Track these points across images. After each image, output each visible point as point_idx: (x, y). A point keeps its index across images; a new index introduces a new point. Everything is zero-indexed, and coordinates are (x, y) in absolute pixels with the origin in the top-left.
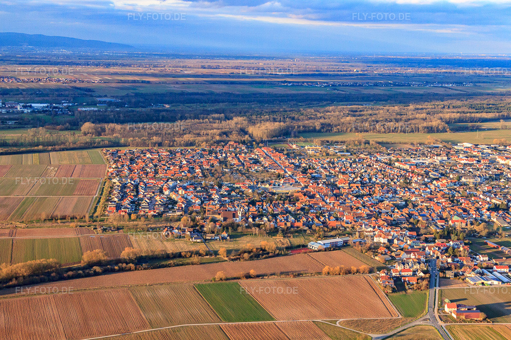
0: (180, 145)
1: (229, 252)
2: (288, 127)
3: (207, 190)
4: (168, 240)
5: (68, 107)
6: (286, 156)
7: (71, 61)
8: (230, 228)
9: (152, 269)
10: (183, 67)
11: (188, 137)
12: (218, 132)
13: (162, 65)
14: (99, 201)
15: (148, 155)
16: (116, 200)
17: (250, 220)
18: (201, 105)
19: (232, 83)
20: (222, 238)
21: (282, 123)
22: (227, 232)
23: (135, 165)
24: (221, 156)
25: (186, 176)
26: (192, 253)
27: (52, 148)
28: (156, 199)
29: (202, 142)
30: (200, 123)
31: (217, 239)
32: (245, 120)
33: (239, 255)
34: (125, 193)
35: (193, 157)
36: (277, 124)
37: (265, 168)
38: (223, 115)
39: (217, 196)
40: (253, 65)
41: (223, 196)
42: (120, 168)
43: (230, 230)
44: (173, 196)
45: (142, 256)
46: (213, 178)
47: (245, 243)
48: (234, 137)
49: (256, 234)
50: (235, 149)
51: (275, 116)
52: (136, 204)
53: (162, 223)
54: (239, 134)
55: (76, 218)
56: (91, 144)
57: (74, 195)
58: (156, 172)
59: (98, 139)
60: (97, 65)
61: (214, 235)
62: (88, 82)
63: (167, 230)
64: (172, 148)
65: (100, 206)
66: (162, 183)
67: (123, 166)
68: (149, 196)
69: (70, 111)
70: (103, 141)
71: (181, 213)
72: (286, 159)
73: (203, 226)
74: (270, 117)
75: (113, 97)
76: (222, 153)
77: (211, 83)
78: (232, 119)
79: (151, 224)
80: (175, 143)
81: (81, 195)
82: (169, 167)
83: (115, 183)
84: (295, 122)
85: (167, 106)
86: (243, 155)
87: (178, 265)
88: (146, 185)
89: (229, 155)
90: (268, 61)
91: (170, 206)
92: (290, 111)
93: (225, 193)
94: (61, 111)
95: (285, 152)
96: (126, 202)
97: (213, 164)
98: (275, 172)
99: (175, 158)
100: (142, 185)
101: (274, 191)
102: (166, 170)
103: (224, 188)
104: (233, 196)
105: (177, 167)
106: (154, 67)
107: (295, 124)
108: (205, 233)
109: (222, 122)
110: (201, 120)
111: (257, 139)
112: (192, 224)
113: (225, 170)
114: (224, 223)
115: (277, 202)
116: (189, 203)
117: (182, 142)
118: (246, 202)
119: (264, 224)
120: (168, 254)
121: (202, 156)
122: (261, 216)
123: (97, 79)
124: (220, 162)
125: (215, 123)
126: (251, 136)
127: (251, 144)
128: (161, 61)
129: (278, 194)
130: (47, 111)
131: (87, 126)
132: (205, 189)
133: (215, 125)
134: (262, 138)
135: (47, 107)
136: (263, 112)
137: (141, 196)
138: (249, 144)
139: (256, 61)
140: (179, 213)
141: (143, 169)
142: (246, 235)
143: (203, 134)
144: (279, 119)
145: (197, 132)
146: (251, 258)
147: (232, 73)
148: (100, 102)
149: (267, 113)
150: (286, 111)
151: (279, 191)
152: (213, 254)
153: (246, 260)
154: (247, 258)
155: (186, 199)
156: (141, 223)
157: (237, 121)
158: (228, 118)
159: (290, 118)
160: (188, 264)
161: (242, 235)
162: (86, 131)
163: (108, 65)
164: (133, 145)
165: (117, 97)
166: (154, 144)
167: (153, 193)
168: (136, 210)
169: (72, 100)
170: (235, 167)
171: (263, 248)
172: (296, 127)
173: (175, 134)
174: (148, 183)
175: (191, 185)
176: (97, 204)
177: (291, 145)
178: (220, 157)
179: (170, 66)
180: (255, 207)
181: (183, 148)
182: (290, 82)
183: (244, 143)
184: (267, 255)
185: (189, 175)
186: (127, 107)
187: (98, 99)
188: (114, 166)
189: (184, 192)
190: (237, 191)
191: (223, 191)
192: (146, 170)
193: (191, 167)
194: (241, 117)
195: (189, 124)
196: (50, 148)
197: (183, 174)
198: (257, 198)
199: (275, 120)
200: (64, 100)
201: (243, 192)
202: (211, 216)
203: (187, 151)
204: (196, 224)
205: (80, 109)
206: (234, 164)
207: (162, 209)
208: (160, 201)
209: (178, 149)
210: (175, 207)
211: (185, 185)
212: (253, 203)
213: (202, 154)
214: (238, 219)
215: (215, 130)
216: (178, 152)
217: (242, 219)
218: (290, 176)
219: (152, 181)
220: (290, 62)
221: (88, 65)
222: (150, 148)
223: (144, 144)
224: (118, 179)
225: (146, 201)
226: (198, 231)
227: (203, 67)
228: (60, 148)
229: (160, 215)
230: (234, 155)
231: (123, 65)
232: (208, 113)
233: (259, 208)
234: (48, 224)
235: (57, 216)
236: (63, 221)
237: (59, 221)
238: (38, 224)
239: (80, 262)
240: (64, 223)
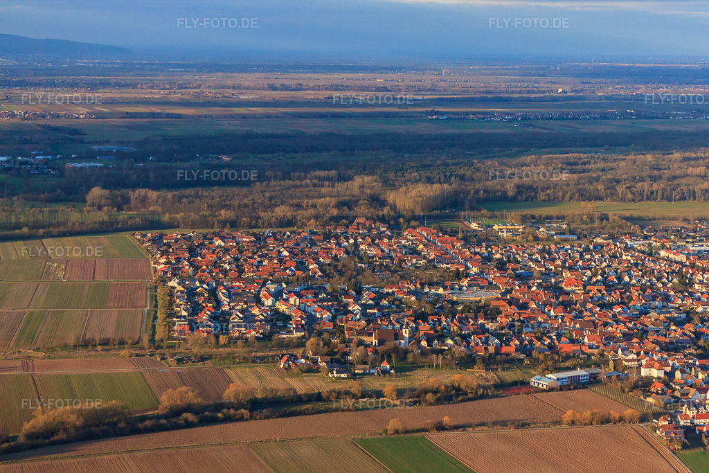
0: (270, 225)
1: (400, 393)
2: (456, 193)
3: (337, 298)
4: (291, 376)
5: (46, 162)
6: (463, 242)
7: (21, 79)
8: (394, 356)
9: (278, 417)
10: (234, 88)
11: (282, 211)
12: (334, 201)
13: (195, 85)
14: (155, 318)
15: (219, 242)
16: (185, 313)
17: (424, 343)
18: (287, 155)
19: (335, 116)
20: (382, 371)
21: (446, 186)
22: (389, 362)
23: (199, 258)
24: (348, 242)
25: (294, 275)
26: (339, 395)
27: (44, 233)
28: (253, 312)
29: (309, 219)
30: (296, 187)
31: (373, 373)
32: (376, 181)
33: (418, 397)
34: (197, 303)
35: (298, 244)
36: (437, 186)
37: (431, 261)
38: (333, 172)
39: (358, 307)
40: (365, 83)
41: (365, 307)
42: (175, 264)
43: (394, 360)
44: (282, 307)
45: (256, 399)
46: (343, 279)
47: (422, 379)
48: (363, 209)
49: (438, 366)
50: (369, 232)
51: (429, 174)
52: (220, 318)
53: (273, 350)
54: (371, 205)
55: (127, 343)
56: (112, 223)
57: (109, 307)
58: (241, 271)
59: (123, 215)
60: (73, 86)
61: (367, 366)
62: (67, 117)
63: (287, 360)
64: (255, 231)
65: (159, 325)
66: (255, 287)
67: (178, 260)
68: (239, 307)
69: (53, 169)
70: (131, 218)
71: (303, 334)
72: (464, 246)
73: (346, 354)
74: (420, 177)
75: (122, 143)
76: (347, 239)
77: (295, 117)
78: (351, 178)
79: (255, 352)
80: (260, 221)
81: (121, 307)
82: (261, 262)
83: (174, 288)
84: (468, 183)
85: (226, 158)
86: (386, 240)
87: (320, 412)
88: (227, 290)
89: (361, 240)
90: (391, 75)
91: (280, 324)
92: (454, 164)
93: (371, 302)
94: (37, 169)
95: (460, 235)
96: (204, 317)
97: (336, 256)
98: (448, 268)
99: (267, 246)
100: (224, 291)
101: (455, 298)
102: (258, 267)
103: (365, 294)
104: (384, 307)
105: (276, 261)
106: (180, 88)
107: (471, 188)
108: (352, 364)
109: (336, 185)
110: (298, 182)
111: (405, 213)
112: (326, 350)
113: (360, 265)
114: (380, 349)
115: (464, 316)
116: (311, 320)
117: (273, 220)
118: (411, 316)
119: (449, 349)
120: (299, 395)
121: (313, 243)
122: (441, 338)
123: (83, 111)
124: (347, 252)
125: (323, 186)
126: (393, 207)
127: (396, 223)
128: (188, 77)
129: (462, 303)
130: (10, 169)
131: (96, 192)
132: (334, 296)
133: (324, 190)
134: (413, 212)
135: (8, 162)
136: (406, 167)
137: (227, 308)
138: (392, 222)
139: (370, 76)
140: (300, 334)
141: (215, 264)
142: (422, 367)
143: (307, 206)
144: (437, 179)
145: (295, 201)
146: (439, 401)
147: (329, 98)
148: (101, 153)
149: (413, 168)
150: (447, 165)
151: (464, 298)
152: (373, 395)
153: (431, 404)
154: (432, 401)
155: (305, 311)
156: (240, 349)
157: (361, 183)
158: (343, 178)
159: (456, 176)
160: (337, 410)
161: (415, 366)
162: (97, 201)
163: (93, 86)
164: (186, 226)
165: (129, 143)
166: (223, 224)
167: (246, 303)
168: (225, 331)
169: (49, 149)
170: (376, 261)
171: (457, 385)
172: (472, 192)
173: (256, 205)
174: (232, 288)
175: (305, 289)
176: (153, 322)
177: (467, 223)
178: (346, 243)
179: (210, 87)
180: (428, 322)
181: (275, 230)
182: (442, 114)
183: (383, 220)
184: (465, 397)
185: (299, 273)
186: (152, 161)
187: (96, 148)
188: (163, 260)
189: (298, 300)
190: (391, 298)
191: (366, 298)
192: (222, 267)
193: (298, 260)
194: (368, 175)
195: (277, 188)
196: (41, 231)
197: (288, 271)
198: (428, 308)
199: (430, 181)
200: (34, 149)
201: (400, 300)
202: (355, 338)
203: (284, 234)
204: (332, 351)
205: (69, 165)
206: (375, 256)
207: (268, 327)
208: (262, 315)
209: (267, 231)
210: (289, 326)
211: (297, 289)
212: (421, 317)
213: (311, 239)
214: (403, 341)
215: (328, 199)
216: (268, 237)
217: (410, 342)
218: (476, 274)
219: (238, 284)
220: (432, 77)
221: (56, 86)
222: (216, 230)
223: (205, 223)
224: (177, 281)
225: (238, 316)
226: (338, 361)
227: (273, 88)
228: (59, 232)
229: (267, 337)
230: (370, 240)
231: (120, 85)
232: (307, 169)
233: (434, 325)
234: (82, 352)
235: (94, 340)
236: (106, 347)
237: (99, 348)
238: (65, 353)
239: (157, 408)
240: (108, 350)
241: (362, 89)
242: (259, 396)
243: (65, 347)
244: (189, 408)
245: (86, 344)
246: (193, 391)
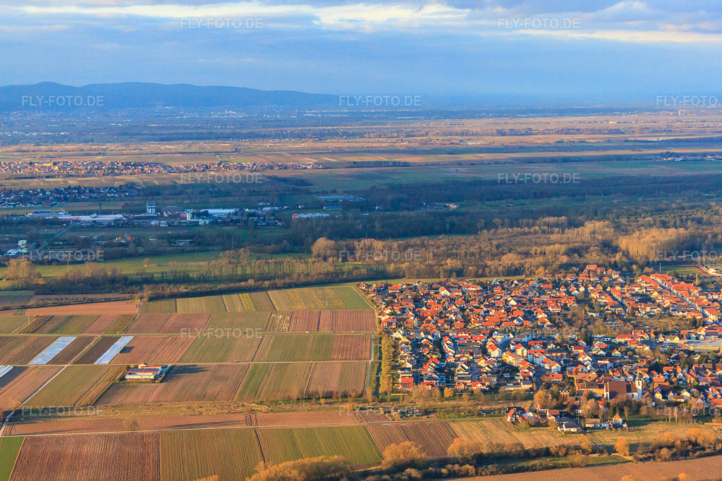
0: (497, 274)
1: (633, 448)
2: (693, 237)
3: (567, 349)
4: (518, 430)
5: (273, 213)
6: (700, 289)
7: (250, 131)
8: (626, 409)
9: (504, 473)
10: (462, 134)
11: (510, 259)
12: (563, 248)
13: (422, 133)
14: (379, 370)
15: (444, 292)
16: (409, 366)
17: (658, 396)
18: (515, 201)
19: (566, 160)
20: (614, 425)
21: (682, 231)
22: (622, 415)
23: (424, 308)
24: (578, 290)
25: (522, 325)
26: (568, 450)
27: (270, 285)
28: (479, 364)
29: (537, 267)
30: (525, 234)
31: (604, 428)
32: (608, 227)
33: (652, 452)
34: (422, 355)
35: (526, 293)
36: (672, 231)
37: (665, 309)
38: (563, 217)
39: (588, 358)
40: (597, 126)
41: (596, 357)
42: (400, 315)
43: (626, 413)
44: (509, 359)
45: (482, 454)
46: (573, 329)
47: (655, 433)
48: (593, 256)
49: (673, 419)
50: (600, 279)
51: (663, 218)
52: (446, 373)
53: (500, 403)
54: (602, 251)
55: (350, 395)
56: (337, 275)
57: (333, 359)
58: (466, 321)
59: (348, 266)
60: (301, 136)
61: (598, 420)
62: (295, 167)
63: (514, 414)
64: (482, 280)
65: (383, 377)
66: (481, 338)
67: (403, 311)
68: (465, 359)
69: (280, 220)
70: (356, 268)
71: (531, 386)
72: (701, 293)
73: (575, 407)
74: (655, 221)
75: (349, 192)
76: (577, 287)
77: (525, 162)
78: (582, 224)
79: (482, 405)
80: (487, 270)
81: (346, 359)
82: (488, 312)
83: (398, 339)
84: (705, 227)
85: (453, 206)
86: (618, 288)
87: (548, 468)
88: (453, 341)
89: (592, 288)
90: (624, 117)
91: (507, 375)
92: (691, 208)
93: (602, 352)
94: (264, 220)
95: (697, 282)
96: (429, 370)
97: (566, 305)
98: (685, 317)
99: (494, 295)
100: (449, 342)
101: (692, 348)
102: (484, 317)
103: (596, 345)
104: (616, 358)
105: (503, 311)
106: (407, 136)
107: (708, 231)
108: (581, 417)
109: (566, 231)
110: (526, 229)
111: (638, 259)
112: (554, 403)
113: (590, 314)
114: (612, 402)
115: (701, 366)
116: (540, 371)
117: (500, 268)
118: (645, 367)
119: (686, 402)
120: (527, 450)
121: (542, 292)
122: (677, 389)
123: (310, 161)
124: (578, 301)
125: (552, 233)
126: (626, 254)
127: (628, 269)
128: (417, 125)
129: (699, 353)
130: (238, 221)
131: (322, 243)
132: (563, 346)
133: (553, 237)
134: (647, 258)
135: (236, 214)
136: (639, 211)
137: (452, 360)
138: (624, 269)
139: (602, 118)
140: (527, 387)
141: (440, 315)
142: (656, 420)
143: (536, 254)
144: (672, 223)
145: (523, 249)
146: (674, 457)
147: (559, 142)
148: (328, 203)
149: (647, 212)
150: (683, 208)
151: (700, 347)
152: (605, 451)
153: (665, 460)
154: (668, 457)
155: (533, 363)
156: (465, 403)
157: (592, 229)
158: (573, 224)
159: (693, 220)
160: (565, 466)
161: (650, 420)
162: (322, 252)
163: (321, 136)
164: (412, 276)
165: (355, 193)
166: (450, 273)
167: (471, 354)
168: (450, 383)
169: (276, 200)
170: (608, 310)
171: (693, 439)
172: (710, 236)
173: (483, 253)
174: (458, 339)
175: (534, 340)
176: (377, 374)
177: (704, 269)
178: (576, 292)
179: (438, 134)
180: (662, 373)
181: (502, 279)
182: (678, 155)
183: (615, 266)
184: (702, 452)
185: (528, 323)
186: (379, 210)
187: (322, 198)
188: (388, 311)
189: (525, 351)
190: (623, 349)
191: (597, 348)
192: (448, 317)
193: (527, 310)
194: (599, 220)
195: (505, 236)
196: (267, 283)
197: (515, 321)
198: (663, 359)
199: (665, 225)
200: (260, 201)
201: (633, 351)
202: (586, 391)
203: (512, 283)
204: (561, 404)
205: (296, 216)
206: (606, 304)
207: (495, 379)
208: (488, 366)
209: (494, 280)
210: (516, 377)
211: (525, 339)
212: (655, 368)
213: (540, 288)
214: (636, 394)
215: (557, 246)
216: (495, 286)
217: (643, 394)
218: (714, 322)
219: (464, 334)
220: (669, 118)
221: (284, 137)
222: (442, 279)
223: (431, 273)
224: (402, 332)
225: (464, 368)
226: (567, 415)
227: (501, 133)
228: (285, 284)
229: (493, 390)
230: (601, 288)
231: (349, 135)
232: (535, 215)
233: (669, 376)
234: (305, 406)
235: (317, 393)
236: (329, 401)
237: (322, 401)
238: (288, 407)
239: (380, 463)
240: (331, 403)
241: (593, 131)
242: (485, 451)
243: (288, 400)
244: (412, 464)
245: (309, 397)
246: (416, 446)
